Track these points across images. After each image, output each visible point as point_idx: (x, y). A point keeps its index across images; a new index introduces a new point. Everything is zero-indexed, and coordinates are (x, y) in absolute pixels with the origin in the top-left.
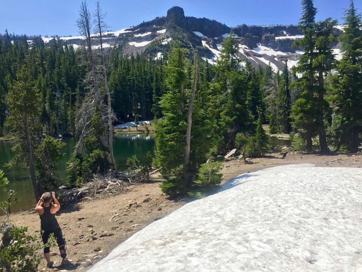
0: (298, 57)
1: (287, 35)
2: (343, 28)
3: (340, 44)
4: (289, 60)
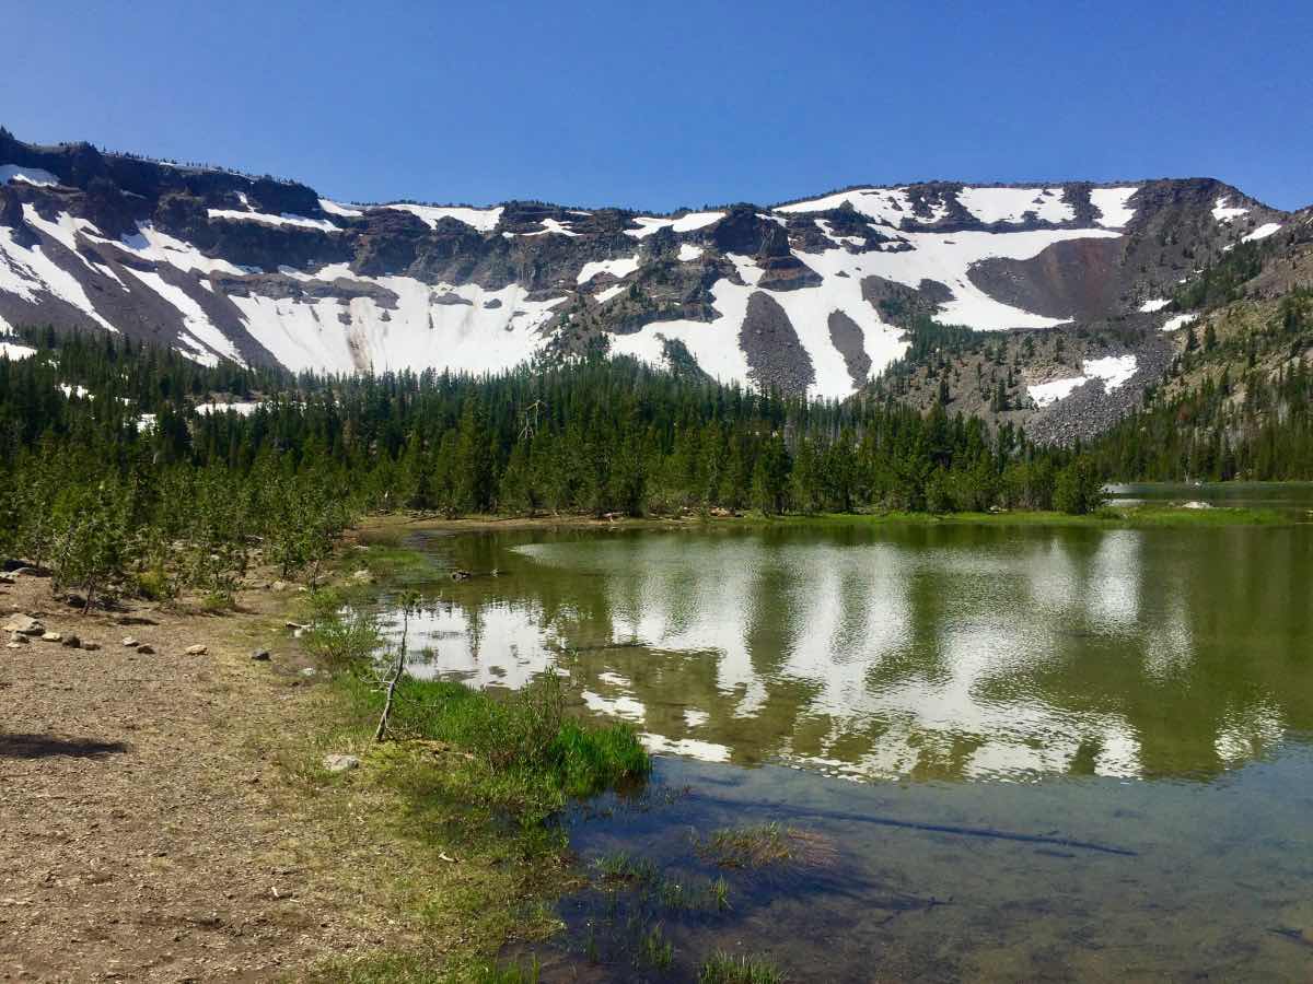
0: (285, 289)
1: (252, 208)
2: (430, 216)
3: (420, 263)
4: (252, 294)
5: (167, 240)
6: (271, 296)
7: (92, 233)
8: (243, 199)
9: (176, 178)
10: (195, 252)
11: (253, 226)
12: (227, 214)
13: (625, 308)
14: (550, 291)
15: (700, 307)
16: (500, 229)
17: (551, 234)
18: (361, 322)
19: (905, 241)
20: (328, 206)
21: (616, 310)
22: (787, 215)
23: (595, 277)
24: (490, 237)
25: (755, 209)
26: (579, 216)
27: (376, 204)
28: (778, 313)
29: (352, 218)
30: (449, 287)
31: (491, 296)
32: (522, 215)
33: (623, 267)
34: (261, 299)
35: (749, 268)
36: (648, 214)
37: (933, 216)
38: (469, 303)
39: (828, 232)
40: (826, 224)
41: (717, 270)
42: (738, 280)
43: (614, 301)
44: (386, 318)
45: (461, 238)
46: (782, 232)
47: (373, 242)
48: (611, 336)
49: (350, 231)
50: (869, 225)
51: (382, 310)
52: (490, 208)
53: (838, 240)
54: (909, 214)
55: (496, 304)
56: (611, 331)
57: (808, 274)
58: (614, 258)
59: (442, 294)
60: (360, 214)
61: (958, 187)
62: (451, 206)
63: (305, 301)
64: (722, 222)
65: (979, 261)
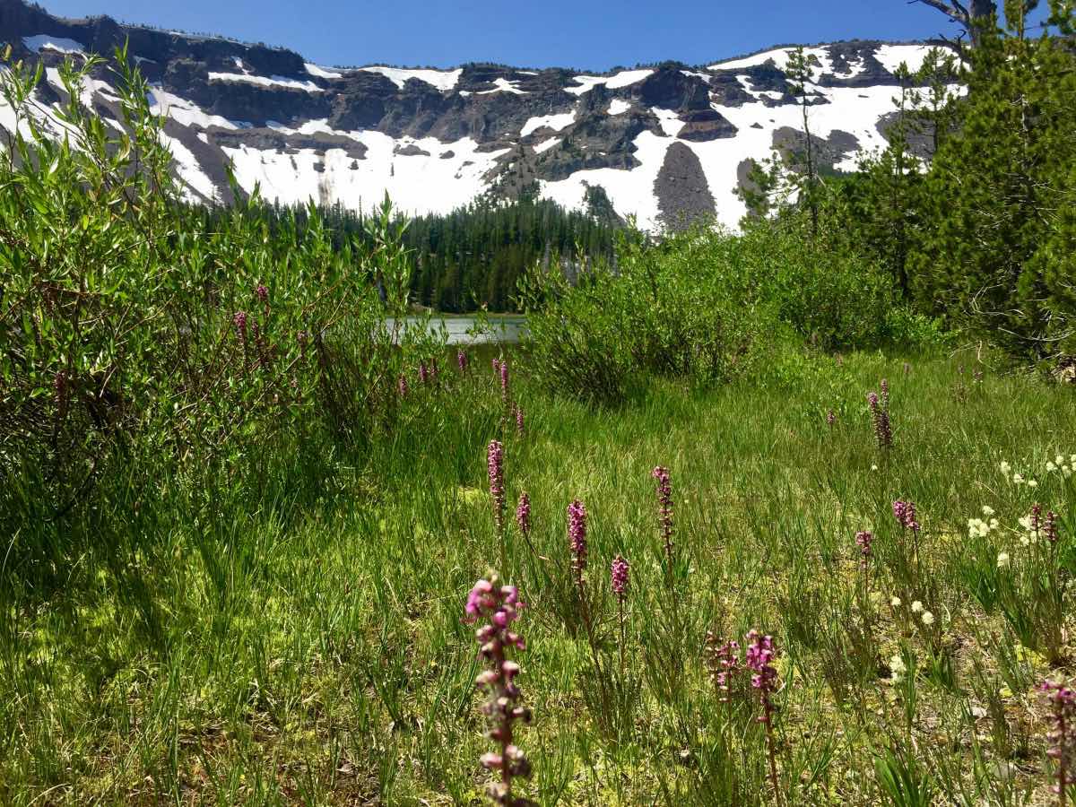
0: (271, 141)
1: (246, 72)
2: (399, 77)
3: (388, 119)
4: (242, 146)
5: (173, 99)
6: (258, 147)
7: (108, 93)
8: (239, 63)
9: (183, 45)
10: (196, 109)
11: (246, 87)
12: (224, 76)
13: (557, 158)
14: (496, 143)
15: (622, 156)
16: (458, 87)
17: (501, 92)
18: (332, 170)
19: (821, 95)
20: (313, 69)
21: (549, 160)
22: (712, 73)
23: (536, 130)
24: (448, 96)
25: (680, 66)
26: (527, 76)
27: (354, 67)
28: (692, 161)
29: (332, 79)
30: (411, 140)
31: (446, 148)
32: (478, 75)
33: (562, 121)
34: (248, 149)
35: (671, 121)
36: (589, 73)
37: (850, 72)
38: (427, 154)
39: (748, 87)
40: (747, 80)
41: (639, 122)
42: (660, 133)
43: (548, 151)
44: (354, 167)
45: (424, 96)
46: (705, 87)
47: (348, 101)
48: (542, 183)
49: (330, 91)
50: (788, 80)
51: (351, 160)
52: (452, 70)
53: (756, 94)
54: (827, 69)
55: (450, 155)
56: (542, 178)
57: (725, 126)
58: (554, 113)
59: (404, 146)
60: (339, 76)
61: (877, 45)
62: (418, 68)
63: (287, 152)
64: (649, 78)
65: (889, 113)
